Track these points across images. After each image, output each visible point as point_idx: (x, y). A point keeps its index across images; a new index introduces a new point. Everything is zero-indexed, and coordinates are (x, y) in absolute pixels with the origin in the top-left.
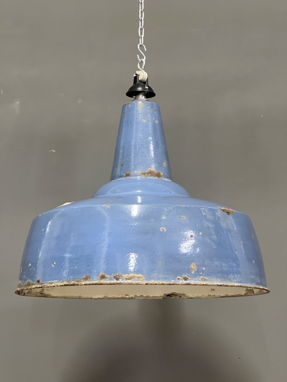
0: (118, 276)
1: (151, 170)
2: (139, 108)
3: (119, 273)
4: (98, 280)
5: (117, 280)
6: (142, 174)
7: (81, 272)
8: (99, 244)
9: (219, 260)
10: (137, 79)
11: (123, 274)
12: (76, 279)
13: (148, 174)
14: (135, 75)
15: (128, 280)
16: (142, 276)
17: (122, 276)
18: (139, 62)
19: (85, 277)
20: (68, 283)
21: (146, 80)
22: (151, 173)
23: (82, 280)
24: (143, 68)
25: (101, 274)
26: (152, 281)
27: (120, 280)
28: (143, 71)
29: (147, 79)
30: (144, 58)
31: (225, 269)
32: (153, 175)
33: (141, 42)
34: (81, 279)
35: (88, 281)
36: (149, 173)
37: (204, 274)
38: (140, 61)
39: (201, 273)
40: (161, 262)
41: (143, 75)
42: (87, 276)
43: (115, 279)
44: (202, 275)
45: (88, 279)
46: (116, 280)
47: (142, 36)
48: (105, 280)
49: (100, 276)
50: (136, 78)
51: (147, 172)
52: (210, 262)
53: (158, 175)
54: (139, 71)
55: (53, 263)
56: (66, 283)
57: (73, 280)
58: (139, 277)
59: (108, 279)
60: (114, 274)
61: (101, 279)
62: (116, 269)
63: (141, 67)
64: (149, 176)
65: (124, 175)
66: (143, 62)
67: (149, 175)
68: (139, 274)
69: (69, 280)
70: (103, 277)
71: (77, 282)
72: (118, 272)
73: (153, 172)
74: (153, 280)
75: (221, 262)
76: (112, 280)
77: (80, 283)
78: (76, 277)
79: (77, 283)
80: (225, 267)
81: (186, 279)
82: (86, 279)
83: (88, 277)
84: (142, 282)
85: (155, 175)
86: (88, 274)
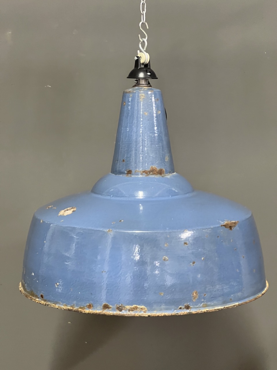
0: (121, 307)
1: (153, 168)
2: (141, 99)
3: (122, 304)
4: (101, 309)
5: (121, 310)
6: (144, 172)
7: (84, 299)
8: (102, 272)
9: (220, 283)
10: (139, 62)
11: (126, 305)
12: (79, 305)
13: (149, 173)
14: (136, 58)
15: (131, 311)
16: (144, 307)
17: (125, 307)
18: (140, 42)
19: (88, 304)
20: (71, 308)
21: (148, 62)
22: (153, 171)
23: (86, 307)
24: (145, 50)
25: (104, 304)
26: (154, 313)
27: (123, 311)
28: (145, 52)
29: (150, 60)
30: (145, 38)
31: (226, 291)
32: (155, 173)
33: (143, 20)
34: (84, 306)
35: (92, 309)
36: (151, 172)
37: (205, 301)
38: (141, 40)
39: (203, 300)
40: (163, 293)
41: (145, 58)
42: (90, 304)
43: (117, 310)
44: (203, 302)
45: (91, 307)
46: (119, 311)
47: (144, 12)
48: (108, 310)
49: (103, 305)
50: (137, 62)
51: (149, 170)
52: (211, 287)
53: (160, 172)
54: (141, 53)
55: (56, 284)
56: (69, 308)
57: (76, 306)
58: (141, 308)
59: (111, 309)
60: (117, 305)
61: (104, 309)
62: (119, 299)
63: (143, 48)
64: (151, 175)
65: (126, 172)
66: (144, 42)
67: (151, 173)
68: (142, 306)
69: (73, 305)
70: (106, 307)
71: (80, 308)
72: (120, 303)
73: (155, 170)
74: (156, 311)
75: (223, 285)
76: (115, 310)
77: (83, 311)
78: (80, 304)
79: (80, 310)
80: (226, 289)
81: (188, 307)
82: (90, 307)
83: (92, 306)
84: (144, 314)
85: (157, 173)
86: (91, 302)
